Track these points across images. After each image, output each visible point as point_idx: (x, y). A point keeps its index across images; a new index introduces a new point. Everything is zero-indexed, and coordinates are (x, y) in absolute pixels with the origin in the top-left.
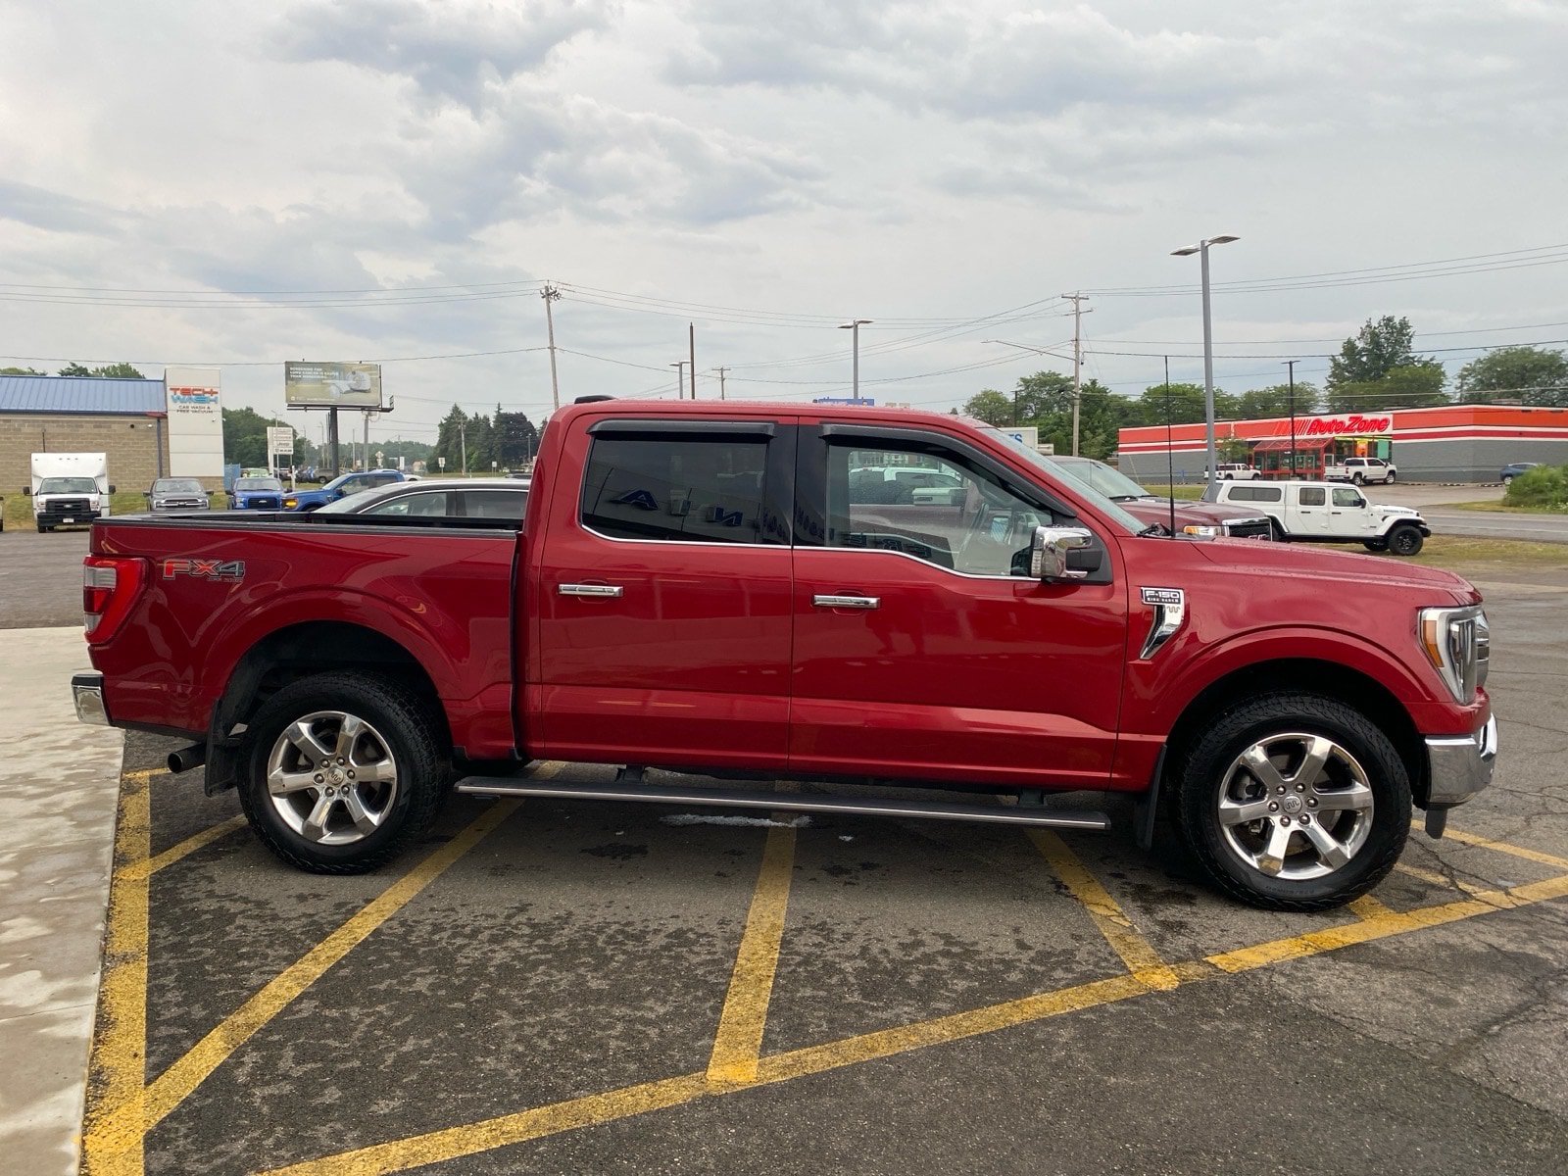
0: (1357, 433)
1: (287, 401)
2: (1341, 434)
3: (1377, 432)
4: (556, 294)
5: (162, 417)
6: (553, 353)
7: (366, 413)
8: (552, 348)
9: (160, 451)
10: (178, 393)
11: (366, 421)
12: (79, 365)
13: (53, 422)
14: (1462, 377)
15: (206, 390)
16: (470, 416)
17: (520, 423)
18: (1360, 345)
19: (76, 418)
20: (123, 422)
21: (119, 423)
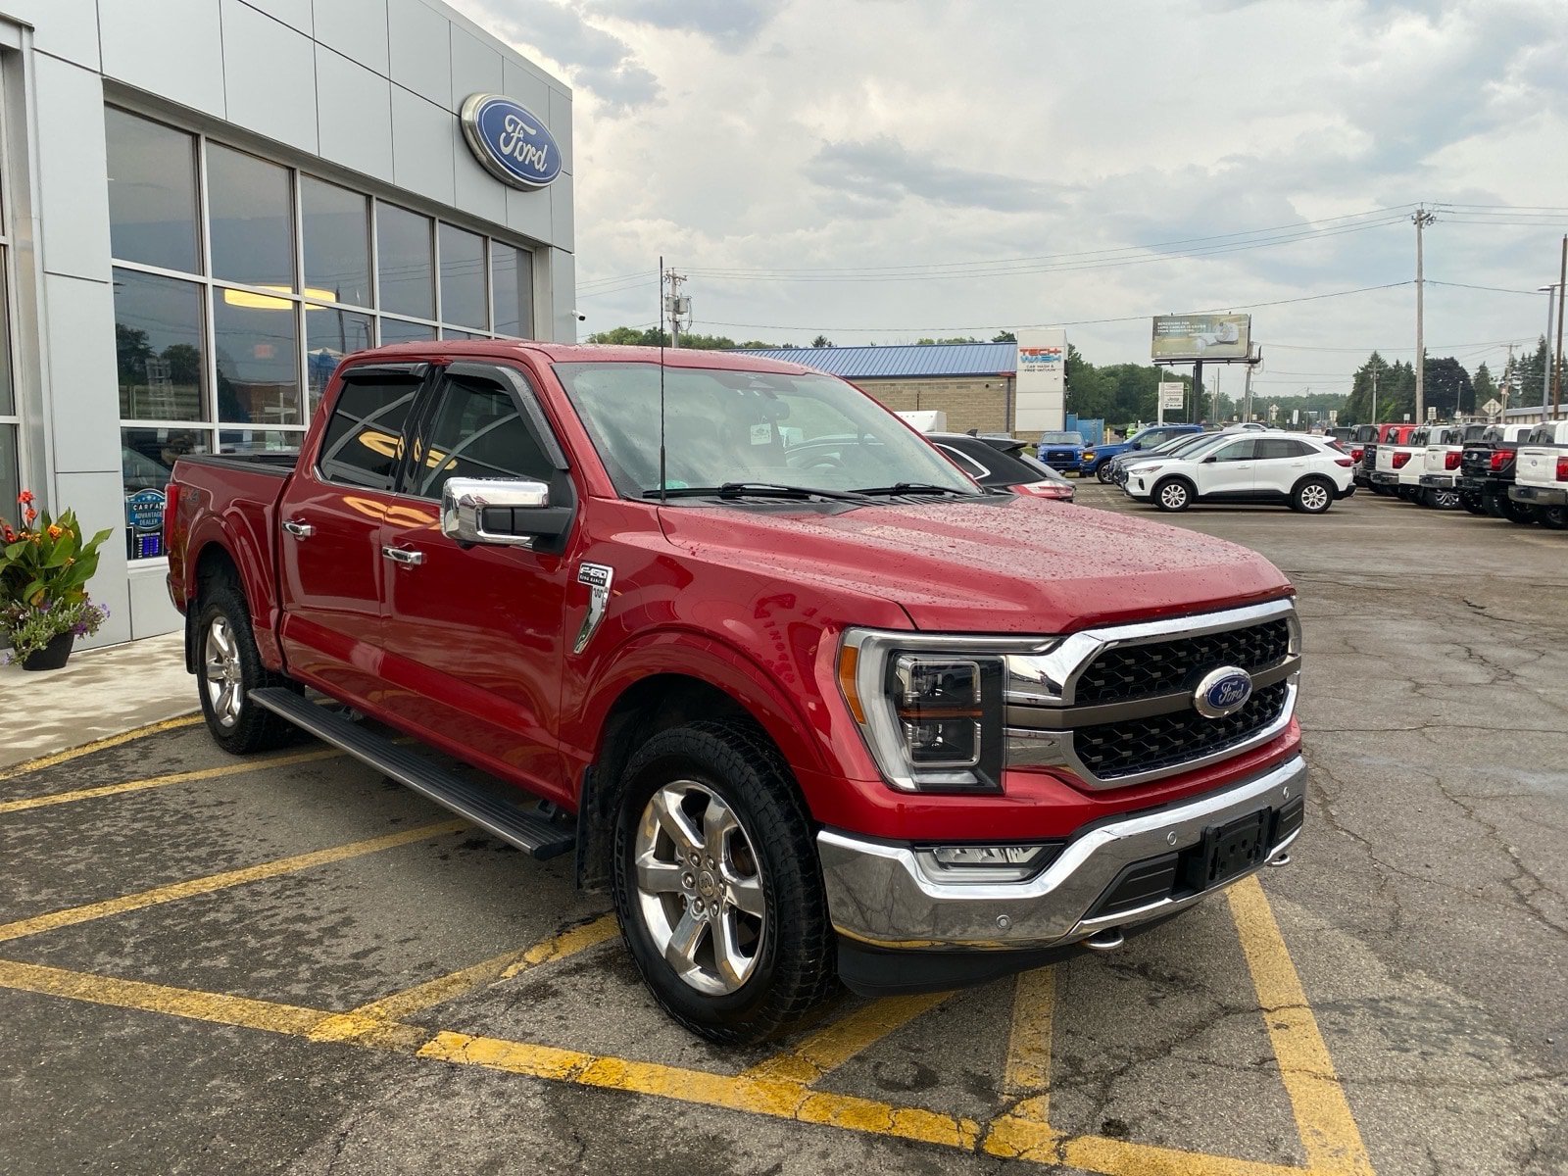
1: (1153, 357)
4: (1430, 219)
5: (1011, 377)
6: (1420, 287)
7: (1249, 365)
8: (1420, 282)
9: (1008, 408)
10: (1027, 354)
11: (1249, 374)
12: (1007, 331)
13: (927, 384)
15: (1052, 349)
16: (1391, 364)
17: (1450, 369)
19: (944, 381)
20: (980, 383)
21: (977, 383)
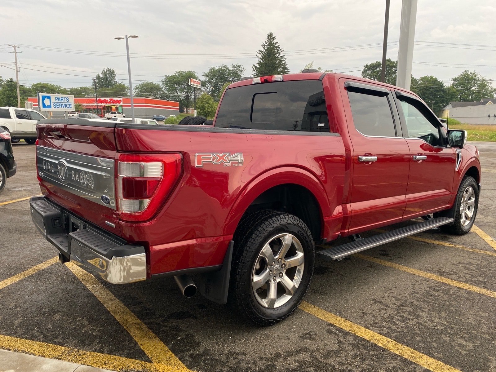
0: (112, 104)
2: (107, 104)
3: (118, 104)
14: (135, 89)
18: (101, 76)
